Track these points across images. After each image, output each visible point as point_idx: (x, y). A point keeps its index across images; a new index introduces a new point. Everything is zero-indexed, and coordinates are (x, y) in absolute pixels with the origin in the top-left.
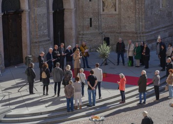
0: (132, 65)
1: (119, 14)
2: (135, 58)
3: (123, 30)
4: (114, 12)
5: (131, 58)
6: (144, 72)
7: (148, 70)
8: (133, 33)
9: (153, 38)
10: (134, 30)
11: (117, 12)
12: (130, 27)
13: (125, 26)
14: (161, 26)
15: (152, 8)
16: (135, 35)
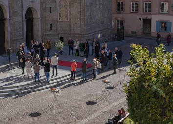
0: (78, 55)
1: (70, 22)
2: (80, 51)
3: (72, 32)
4: (67, 21)
5: (77, 50)
6: (85, 59)
7: (88, 58)
8: (79, 34)
9: (92, 37)
10: (79, 32)
11: (68, 21)
12: (77, 30)
13: (74, 30)
14: (97, 30)
15: (91, 18)
16: (80, 36)
